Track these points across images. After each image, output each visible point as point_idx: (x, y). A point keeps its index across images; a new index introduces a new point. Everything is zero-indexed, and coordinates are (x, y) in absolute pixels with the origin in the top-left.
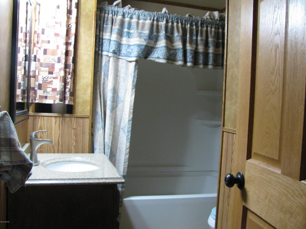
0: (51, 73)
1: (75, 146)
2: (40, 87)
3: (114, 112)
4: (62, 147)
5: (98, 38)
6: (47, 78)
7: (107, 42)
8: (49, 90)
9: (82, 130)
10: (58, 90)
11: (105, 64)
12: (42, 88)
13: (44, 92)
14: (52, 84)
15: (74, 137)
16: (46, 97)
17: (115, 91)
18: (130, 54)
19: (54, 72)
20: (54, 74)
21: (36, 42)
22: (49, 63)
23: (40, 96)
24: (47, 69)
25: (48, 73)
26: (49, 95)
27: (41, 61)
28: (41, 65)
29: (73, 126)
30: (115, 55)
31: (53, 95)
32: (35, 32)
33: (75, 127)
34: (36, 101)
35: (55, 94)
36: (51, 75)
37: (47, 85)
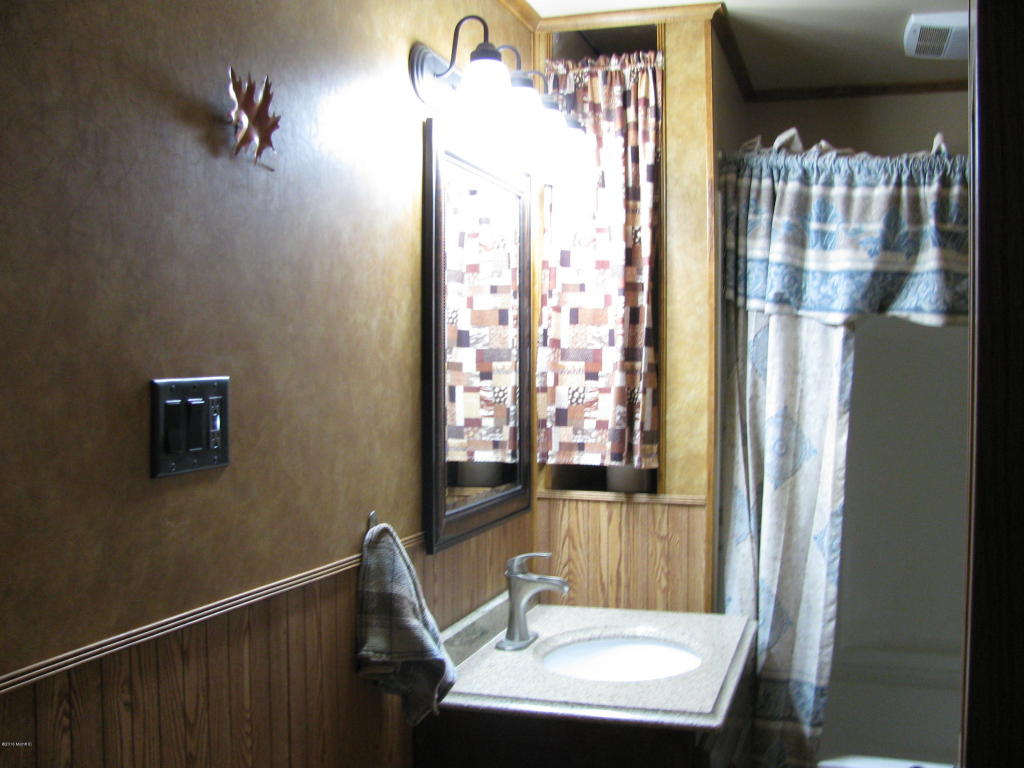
0: (592, 376)
1: (666, 590)
2: (561, 417)
3: (788, 488)
4: (629, 590)
5: (731, 258)
6: (581, 390)
7: (759, 269)
8: (589, 425)
9: (685, 543)
10: (610, 426)
11: (756, 336)
12: (569, 421)
13: (575, 432)
14: (596, 408)
15: (663, 562)
16: (581, 447)
17: (790, 420)
18: (829, 301)
19: (600, 374)
20: (600, 379)
21: (546, 292)
22: (586, 349)
23: (561, 445)
24: (581, 365)
25: (584, 376)
26: (588, 440)
27: (564, 345)
28: (564, 355)
29: (660, 529)
30: (786, 309)
31: (599, 439)
32: (545, 264)
33: (664, 532)
34: (550, 458)
35: (604, 436)
36: (591, 384)
37: (583, 412)
